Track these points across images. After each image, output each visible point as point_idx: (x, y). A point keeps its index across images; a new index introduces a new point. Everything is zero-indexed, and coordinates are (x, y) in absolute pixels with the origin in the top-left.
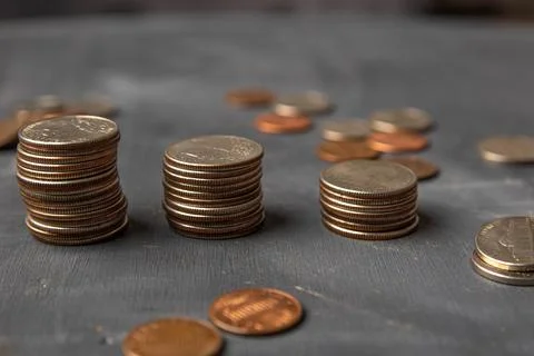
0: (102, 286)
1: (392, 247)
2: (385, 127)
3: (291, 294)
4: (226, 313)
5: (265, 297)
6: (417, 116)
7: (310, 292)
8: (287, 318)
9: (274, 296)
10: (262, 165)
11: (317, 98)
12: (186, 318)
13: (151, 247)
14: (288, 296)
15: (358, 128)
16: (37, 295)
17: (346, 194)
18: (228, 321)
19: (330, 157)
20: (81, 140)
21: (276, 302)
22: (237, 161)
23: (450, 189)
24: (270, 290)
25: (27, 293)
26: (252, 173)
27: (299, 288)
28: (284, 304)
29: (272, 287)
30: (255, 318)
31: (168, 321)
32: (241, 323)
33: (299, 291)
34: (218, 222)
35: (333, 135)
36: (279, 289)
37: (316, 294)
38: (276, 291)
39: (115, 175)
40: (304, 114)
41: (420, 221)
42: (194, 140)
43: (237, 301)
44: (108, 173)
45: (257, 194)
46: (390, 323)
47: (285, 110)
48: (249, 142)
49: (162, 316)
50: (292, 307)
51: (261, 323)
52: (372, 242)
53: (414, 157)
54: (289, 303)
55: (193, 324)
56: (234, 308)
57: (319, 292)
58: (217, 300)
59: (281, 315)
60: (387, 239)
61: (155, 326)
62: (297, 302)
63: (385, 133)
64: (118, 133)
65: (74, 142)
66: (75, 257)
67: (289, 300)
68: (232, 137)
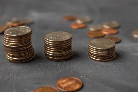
0: (27, 76)
1: (108, 64)
2: (106, 27)
3: (79, 79)
4: (61, 85)
5: (72, 80)
6: (115, 24)
7: (85, 78)
8: (78, 86)
9: (75, 80)
10: (72, 40)
11: (88, 18)
12: (50, 86)
13: (41, 63)
14: (78, 79)
15: (99, 27)
16: (9, 78)
17: (95, 49)
18: (61, 88)
19: (91, 36)
20: (21, 34)
21: (75, 81)
22: (65, 40)
23: (124, 46)
24: (73, 78)
25: (6, 78)
26: (69, 43)
27: (82, 77)
28: (77, 82)
29: (74, 77)
30: (69, 86)
31: (44, 87)
32: (65, 88)
33: (82, 78)
34: (59, 57)
35: (92, 29)
36: (76, 77)
37: (87, 79)
38: (75, 78)
39: (31, 43)
40: (84, 23)
41: (116, 56)
42: (53, 33)
43: (64, 81)
44: (29, 43)
45: (71, 48)
46: (107, 88)
47: (79, 22)
48: (68, 34)
49: (43, 86)
50: (79, 83)
51: (71, 88)
52: (102, 62)
53: (114, 36)
54: (79, 82)
55: (51, 88)
56: (63, 83)
57: (87, 78)
58: (59, 80)
59: (76, 85)
60: (107, 61)
61: (41, 89)
62: (81, 82)
63: (106, 29)
64: (31, 32)
65: (19, 35)
66: (19, 67)
67: (79, 81)
68: (64, 32)
